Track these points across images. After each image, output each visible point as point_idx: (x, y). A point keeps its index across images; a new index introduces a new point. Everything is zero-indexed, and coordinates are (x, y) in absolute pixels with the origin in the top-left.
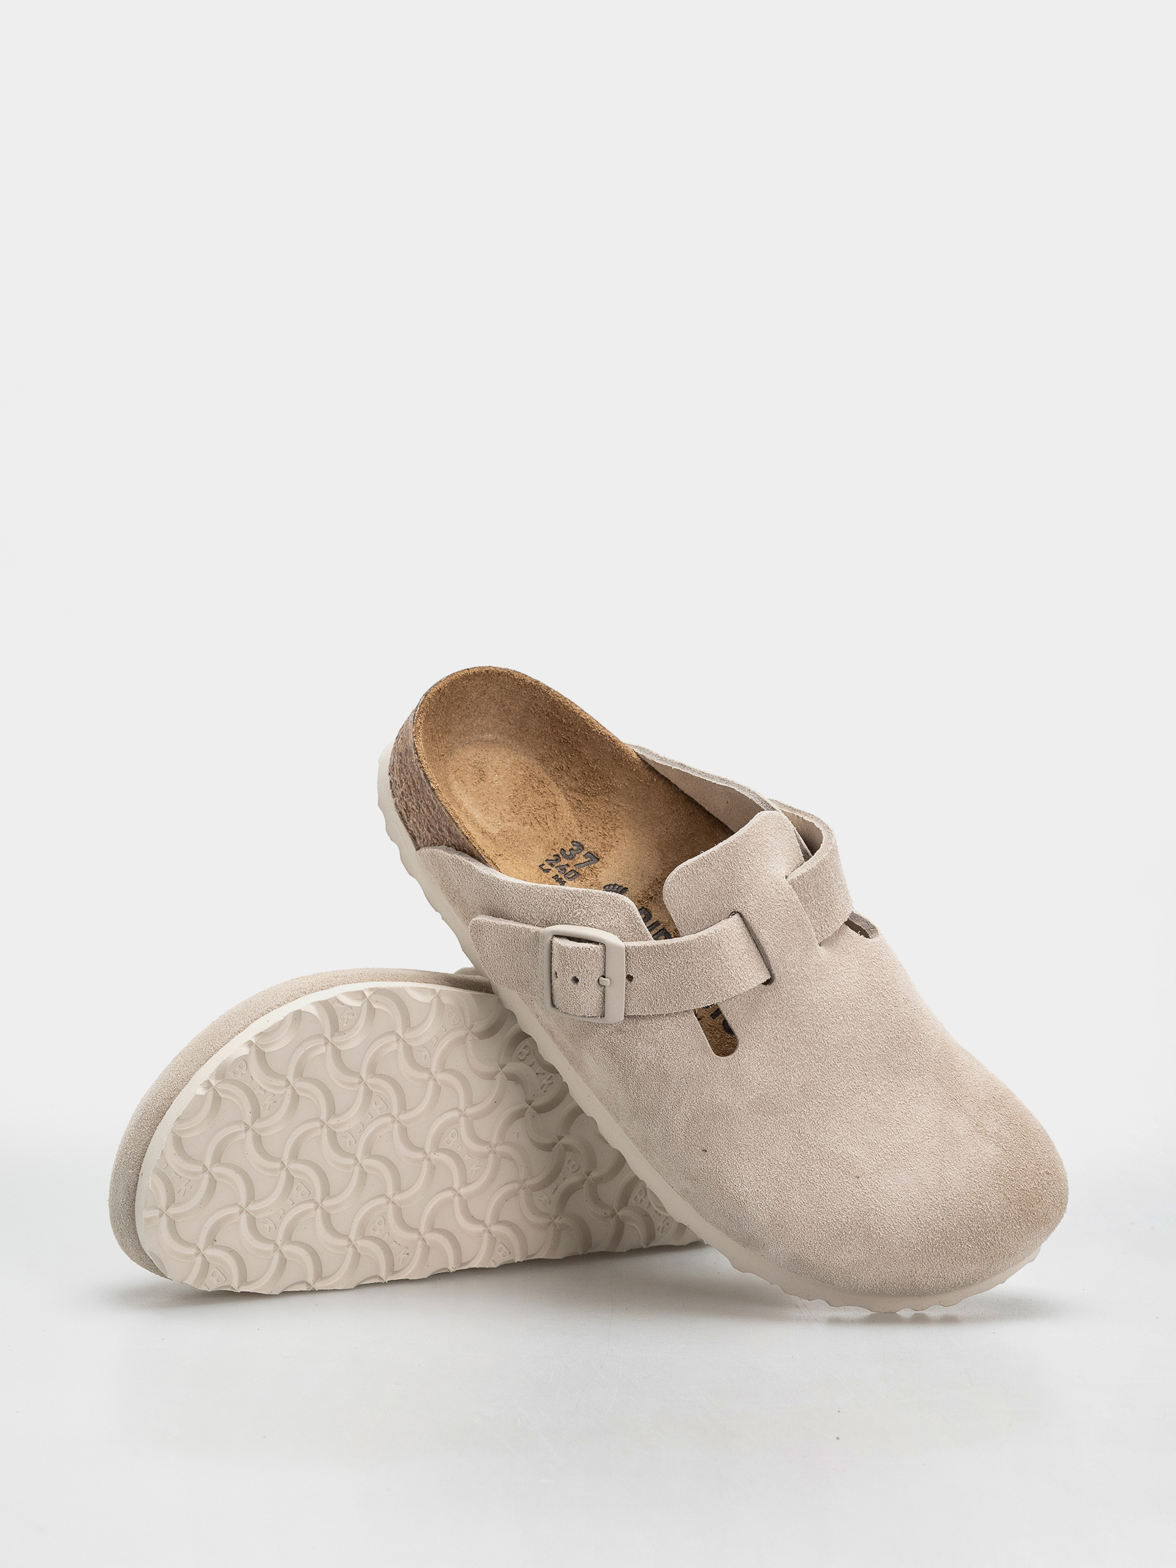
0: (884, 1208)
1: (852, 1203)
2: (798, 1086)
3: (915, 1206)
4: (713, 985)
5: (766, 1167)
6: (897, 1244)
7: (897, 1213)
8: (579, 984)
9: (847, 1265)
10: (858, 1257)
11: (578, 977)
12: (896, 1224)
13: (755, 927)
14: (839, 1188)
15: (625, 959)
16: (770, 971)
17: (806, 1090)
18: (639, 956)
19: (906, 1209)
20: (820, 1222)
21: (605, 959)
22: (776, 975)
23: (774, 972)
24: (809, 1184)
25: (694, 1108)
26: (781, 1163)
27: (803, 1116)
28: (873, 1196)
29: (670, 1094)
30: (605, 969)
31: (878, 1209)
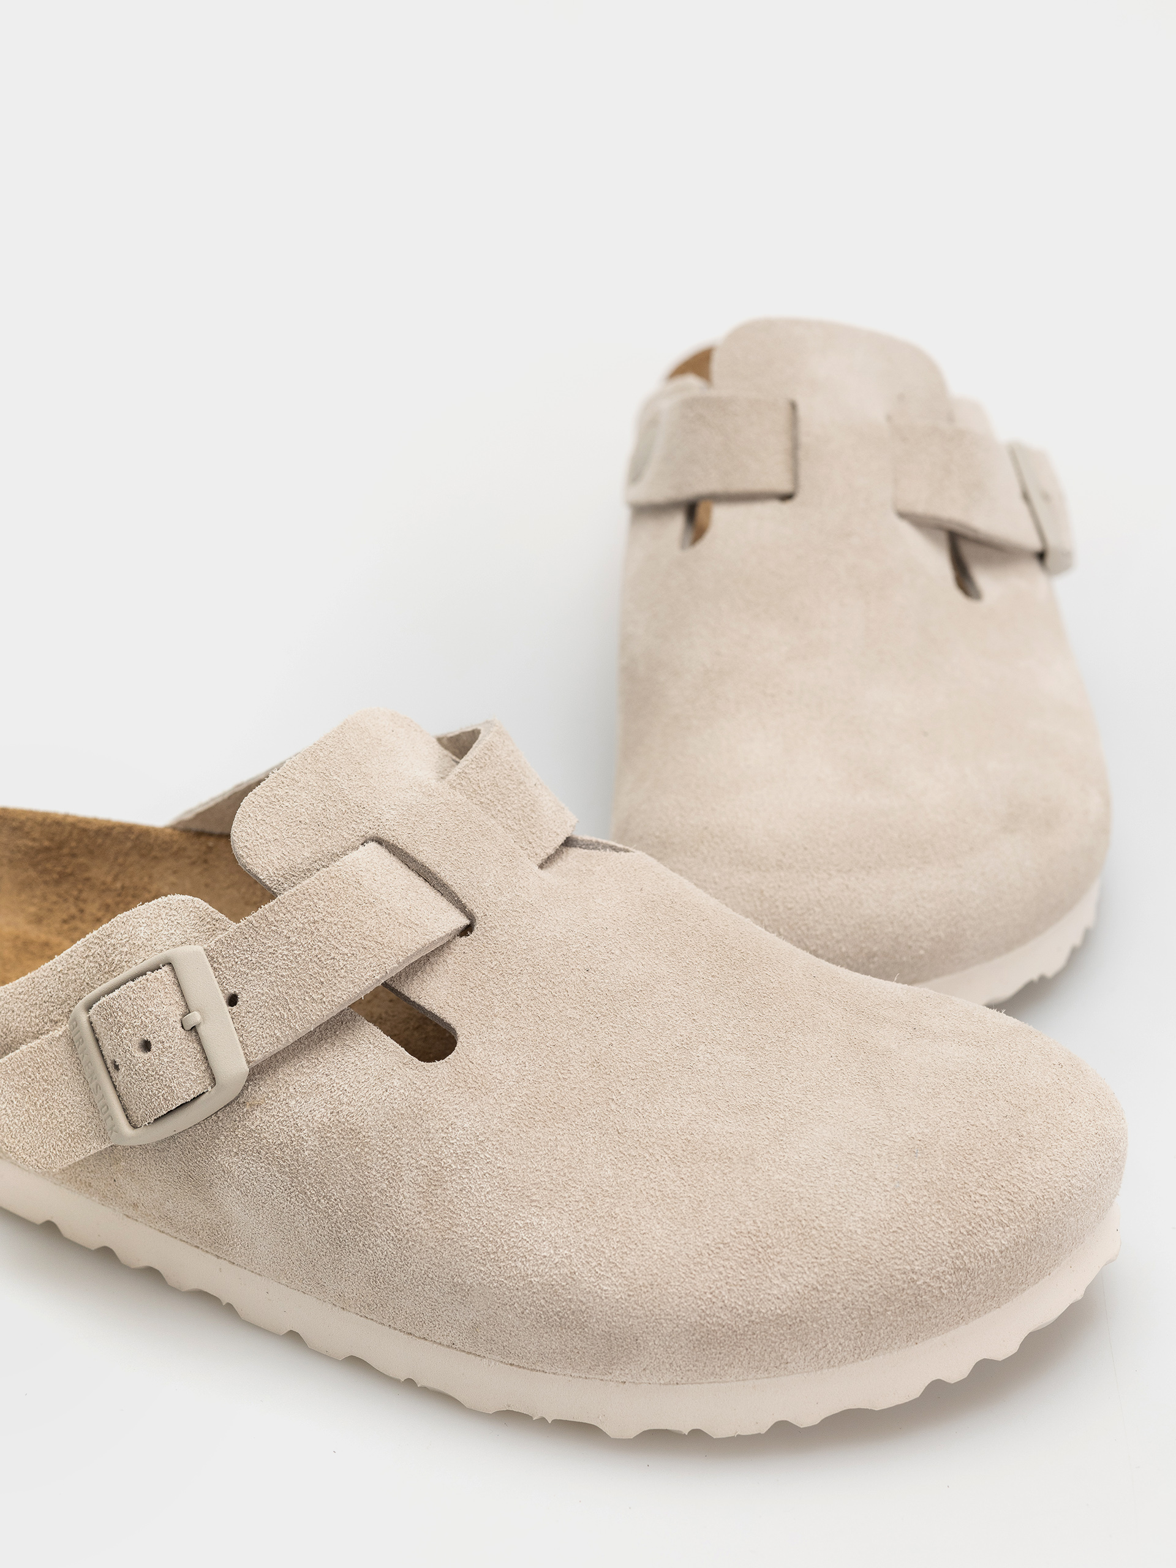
0: (812, 1184)
1: (753, 1198)
2: (585, 1065)
3: (861, 1163)
4: (373, 944)
5: (584, 1203)
6: (859, 1231)
7: (837, 1183)
8: (153, 1048)
9: (789, 1304)
10: (801, 1281)
11: (147, 1037)
12: (842, 1201)
13: (411, 850)
14: (722, 1185)
15: (211, 970)
16: (463, 908)
17: (601, 1067)
18: (231, 952)
19: (849, 1173)
20: (713, 1249)
21: (179, 986)
22: (475, 911)
23: (470, 906)
24: (668, 1201)
25: (424, 1163)
26: (607, 1188)
27: (613, 1106)
28: (784, 1175)
29: (375, 1160)
30: (185, 1001)
31: (800, 1190)
